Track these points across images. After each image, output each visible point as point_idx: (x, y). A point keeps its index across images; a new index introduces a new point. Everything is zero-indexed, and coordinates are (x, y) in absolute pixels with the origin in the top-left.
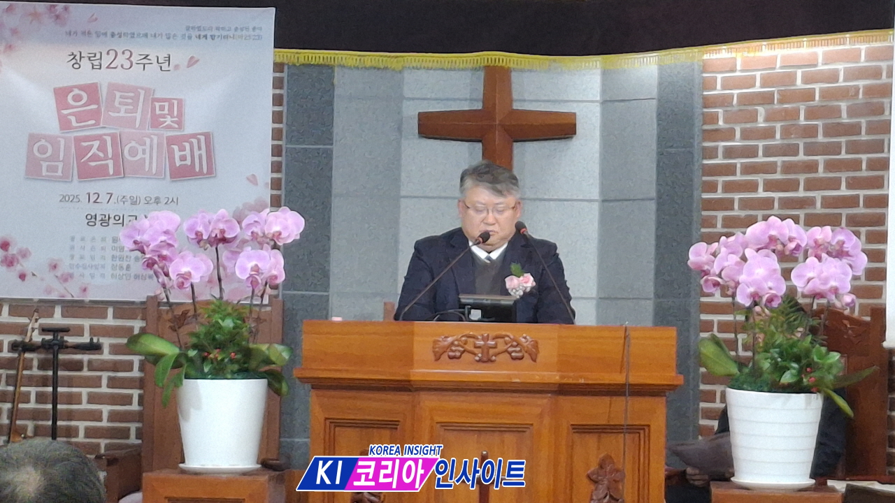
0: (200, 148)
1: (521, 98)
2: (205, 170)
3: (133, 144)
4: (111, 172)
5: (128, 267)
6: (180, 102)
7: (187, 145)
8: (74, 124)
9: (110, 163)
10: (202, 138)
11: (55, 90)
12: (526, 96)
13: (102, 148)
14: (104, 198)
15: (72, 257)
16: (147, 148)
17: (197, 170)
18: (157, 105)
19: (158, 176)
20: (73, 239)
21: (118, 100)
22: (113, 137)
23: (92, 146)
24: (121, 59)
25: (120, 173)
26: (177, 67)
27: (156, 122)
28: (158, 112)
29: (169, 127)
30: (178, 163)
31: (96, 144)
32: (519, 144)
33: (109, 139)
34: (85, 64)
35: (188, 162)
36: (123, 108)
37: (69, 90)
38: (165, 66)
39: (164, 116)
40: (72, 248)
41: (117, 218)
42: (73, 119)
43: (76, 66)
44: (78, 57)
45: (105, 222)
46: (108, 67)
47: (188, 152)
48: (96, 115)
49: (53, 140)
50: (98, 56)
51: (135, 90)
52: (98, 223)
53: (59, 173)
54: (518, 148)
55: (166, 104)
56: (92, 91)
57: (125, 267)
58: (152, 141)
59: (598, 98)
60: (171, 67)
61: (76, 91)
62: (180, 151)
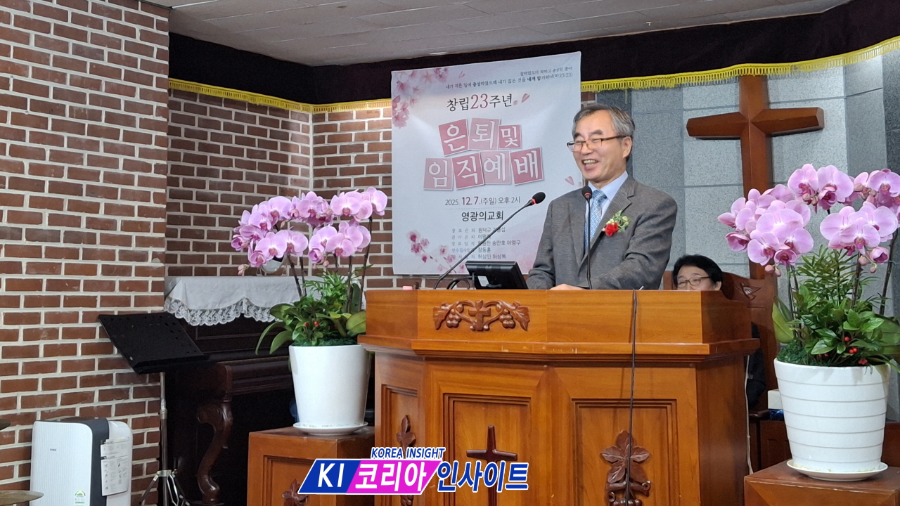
0: (533, 161)
1: (776, 101)
2: (537, 177)
3: (489, 160)
4: (476, 182)
5: (489, 249)
6: (518, 127)
7: (525, 158)
8: (452, 150)
9: (475, 175)
10: (535, 152)
11: (440, 126)
12: (781, 99)
13: (470, 165)
14: (473, 201)
15: (454, 243)
16: (499, 162)
17: (532, 176)
18: (503, 131)
19: (507, 182)
20: (454, 231)
21: (478, 129)
22: (477, 156)
23: (463, 164)
24: (481, 101)
25: (482, 182)
26: (516, 102)
27: (503, 144)
28: (504, 136)
29: (512, 146)
30: (520, 172)
31: (466, 162)
32: (777, 138)
33: (473, 158)
34: (458, 107)
35: (526, 171)
36: (481, 135)
37: (448, 126)
38: (508, 103)
39: (507, 139)
40: (453, 237)
41: (482, 214)
42: (451, 146)
43: (453, 109)
44: (453, 103)
45: (474, 217)
46: (472, 108)
47: (525, 164)
48: (464, 141)
49: (440, 162)
50: (466, 101)
51: (488, 121)
52: (470, 219)
53: (445, 185)
54: (776, 141)
55: (509, 130)
56: (462, 124)
57: (487, 249)
58: (501, 156)
59: (843, 95)
60: (512, 103)
61: (452, 126)
62: (520, 163)
